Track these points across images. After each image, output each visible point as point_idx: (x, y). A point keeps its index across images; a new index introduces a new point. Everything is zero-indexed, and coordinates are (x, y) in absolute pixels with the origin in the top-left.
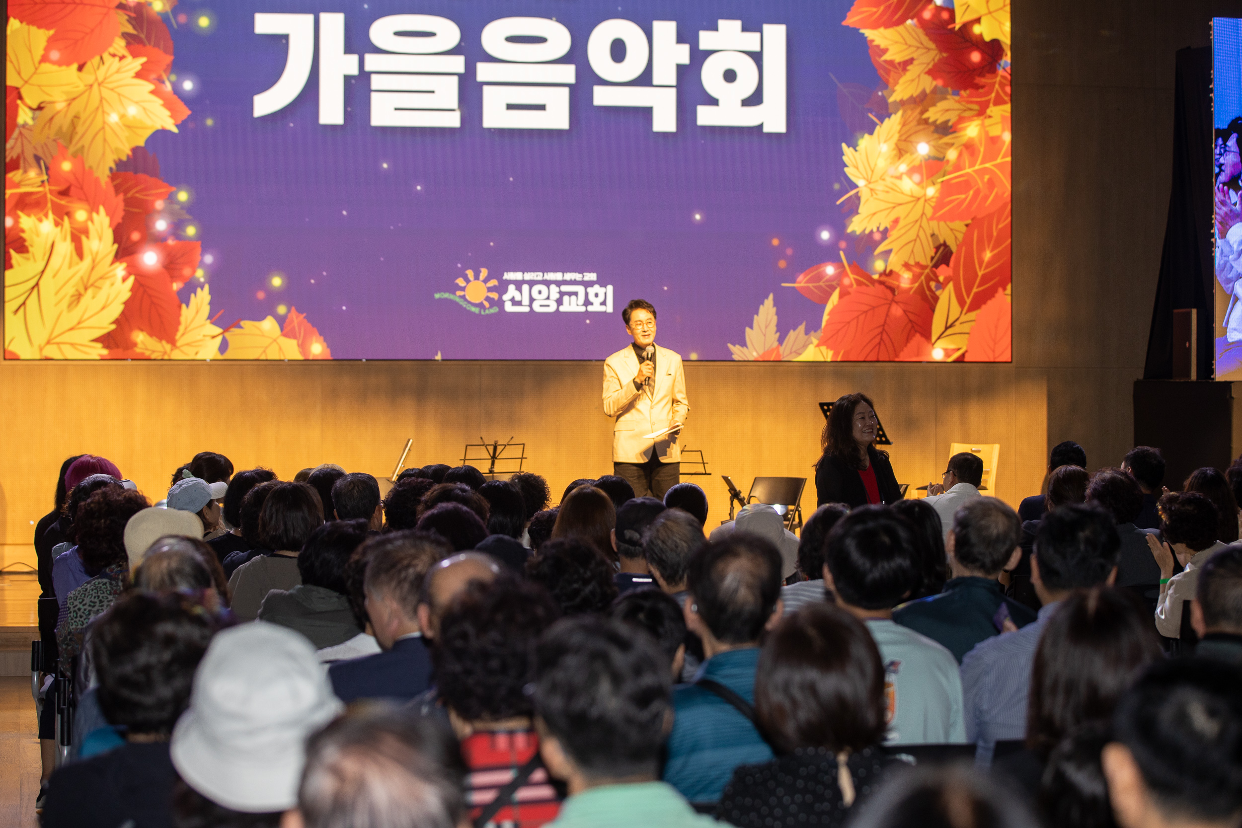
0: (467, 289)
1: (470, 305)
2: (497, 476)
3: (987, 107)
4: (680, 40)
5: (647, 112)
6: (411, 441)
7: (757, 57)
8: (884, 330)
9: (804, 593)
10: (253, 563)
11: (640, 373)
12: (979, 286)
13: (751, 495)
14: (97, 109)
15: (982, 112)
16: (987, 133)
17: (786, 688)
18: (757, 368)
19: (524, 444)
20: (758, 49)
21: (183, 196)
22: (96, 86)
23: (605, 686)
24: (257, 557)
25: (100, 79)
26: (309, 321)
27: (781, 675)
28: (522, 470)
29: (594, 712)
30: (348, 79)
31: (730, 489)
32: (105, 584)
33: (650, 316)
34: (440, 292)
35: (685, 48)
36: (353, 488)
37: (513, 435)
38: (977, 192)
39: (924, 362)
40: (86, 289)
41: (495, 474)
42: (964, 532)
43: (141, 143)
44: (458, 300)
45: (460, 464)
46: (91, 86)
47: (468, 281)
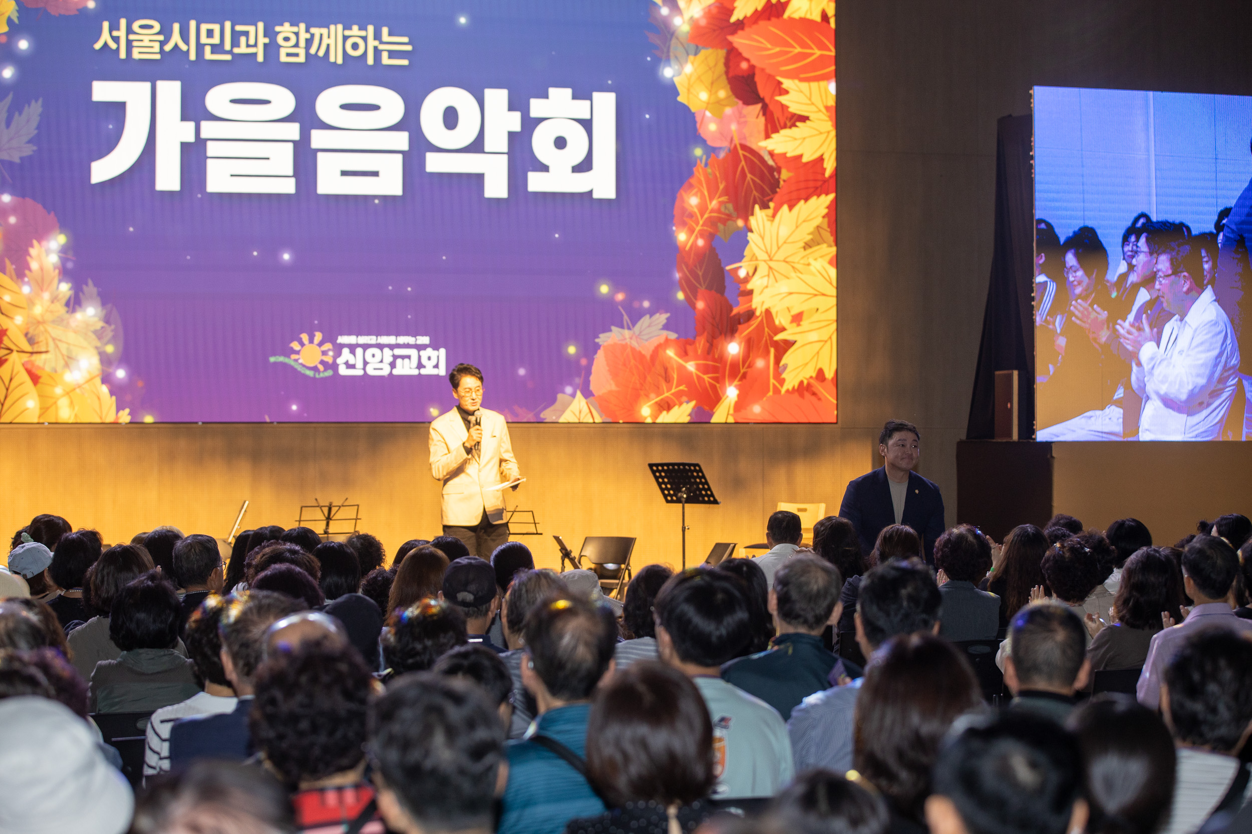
0: (301, 353)
1: (304, 368)
4: (511, 108)
5: (479, 179)
6: (247, 503)
7: (587, 124)
9: (631, 651)
10: (89, 625)
11: (470, 438)
13: (582, 554)
17: (618, 743)
18: (587, 429)
19: (358, 506)
20: (588, 117)
23: (439, 739)
24: (93, 618)
27: (613, 731)
28: (357, 531)
29: (428, 764)
30: (185, 146)
31: (561, 548)
33: (479, 383)
34: (275, 355)
35: (517, 116)
36: (190, 550)
37: (347, 497)
39: (751, 423)
42: (785, 589)
44: (292, 363)
45: (295, 525)
47: (302, 345)
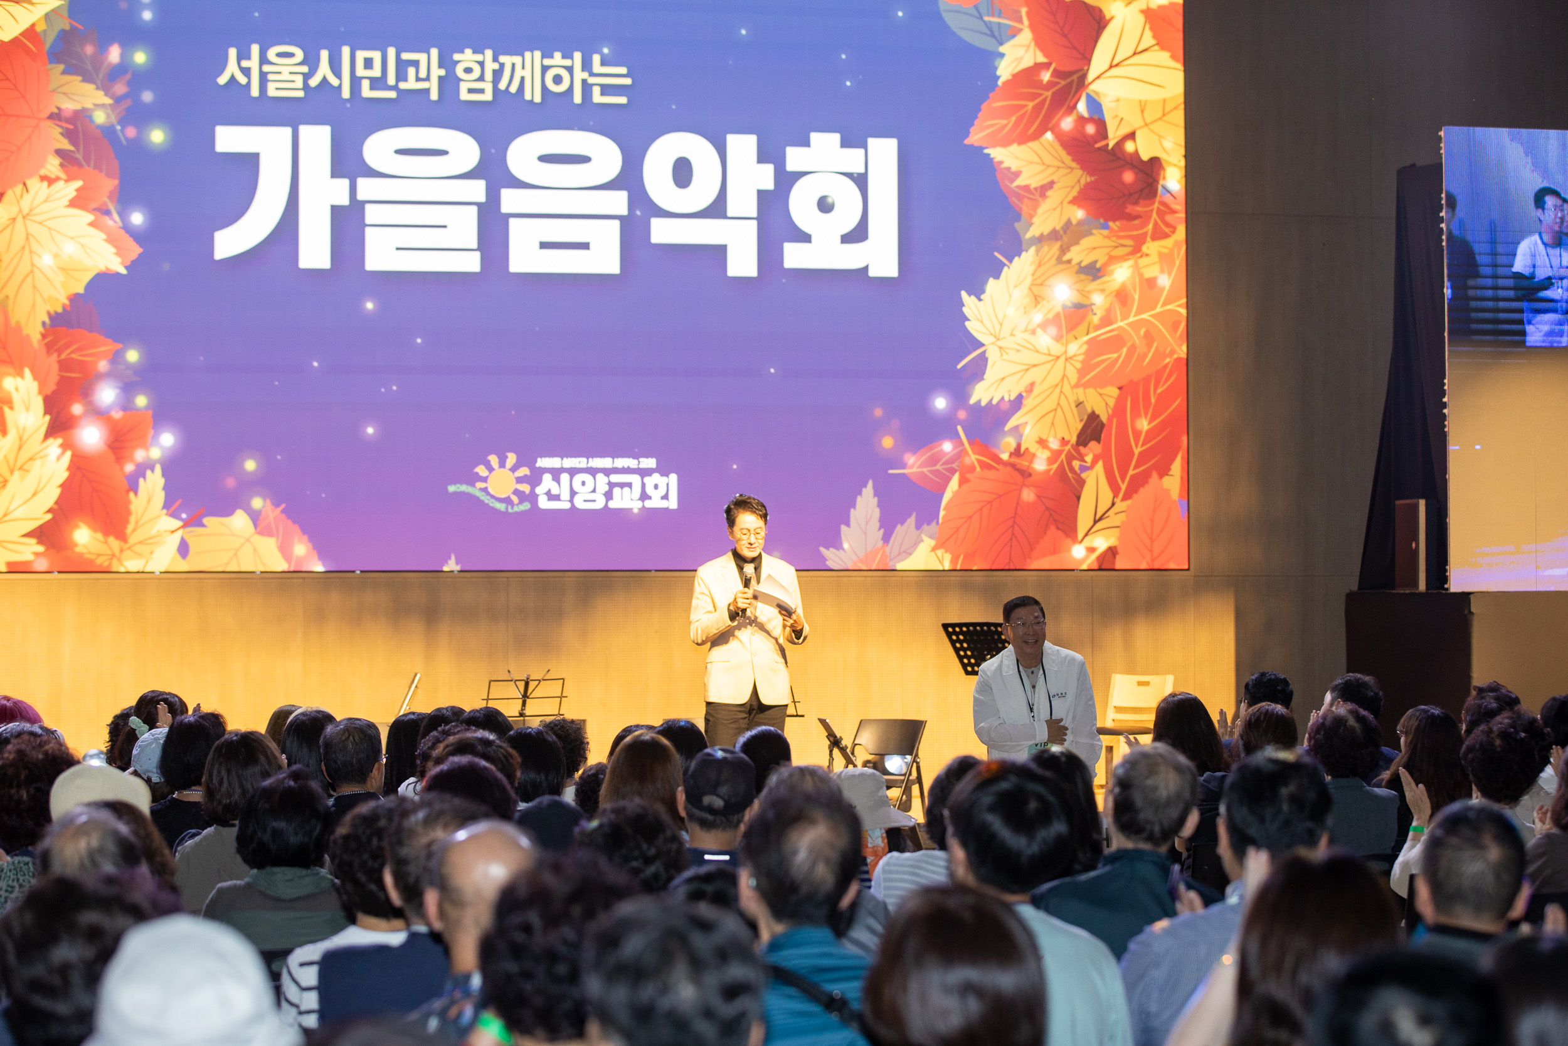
0: (489, 480)
1: (493, 500)
2: (529, 720)
3: (1144, 242)
4: (762, 158)
5: (719, 252)
6: (419, 675)
7: (861, 181)
8: (1014, 522)
12: (1135, 468)
13: (856, 742)
14: (23, 248)
15: (1136, 250)
16: (1141, 275)
19: (564, 679)
20: (862, 170)
21: (132, 356)
22: (20, 220)
23: (680, 972)
24: (210, 829)
25: (25, 211)
26: (289, 517)
28: (561, 713)
29: (665, 1004)
30: (336, 210)
31: (829, 735)
32: (27, 864)
33: (761, 522)
34: (455, 483)
35: (769, 169)
36: (345, 737)
37: (549, 667)
38: (1133, 348)
40: (12, 472)
41: (526, 718)
42: (1125, 793)
43: (81, 290)
44: (478, 493)
45: (481, 705)
46: (14, 219)
47: (491, 469)
